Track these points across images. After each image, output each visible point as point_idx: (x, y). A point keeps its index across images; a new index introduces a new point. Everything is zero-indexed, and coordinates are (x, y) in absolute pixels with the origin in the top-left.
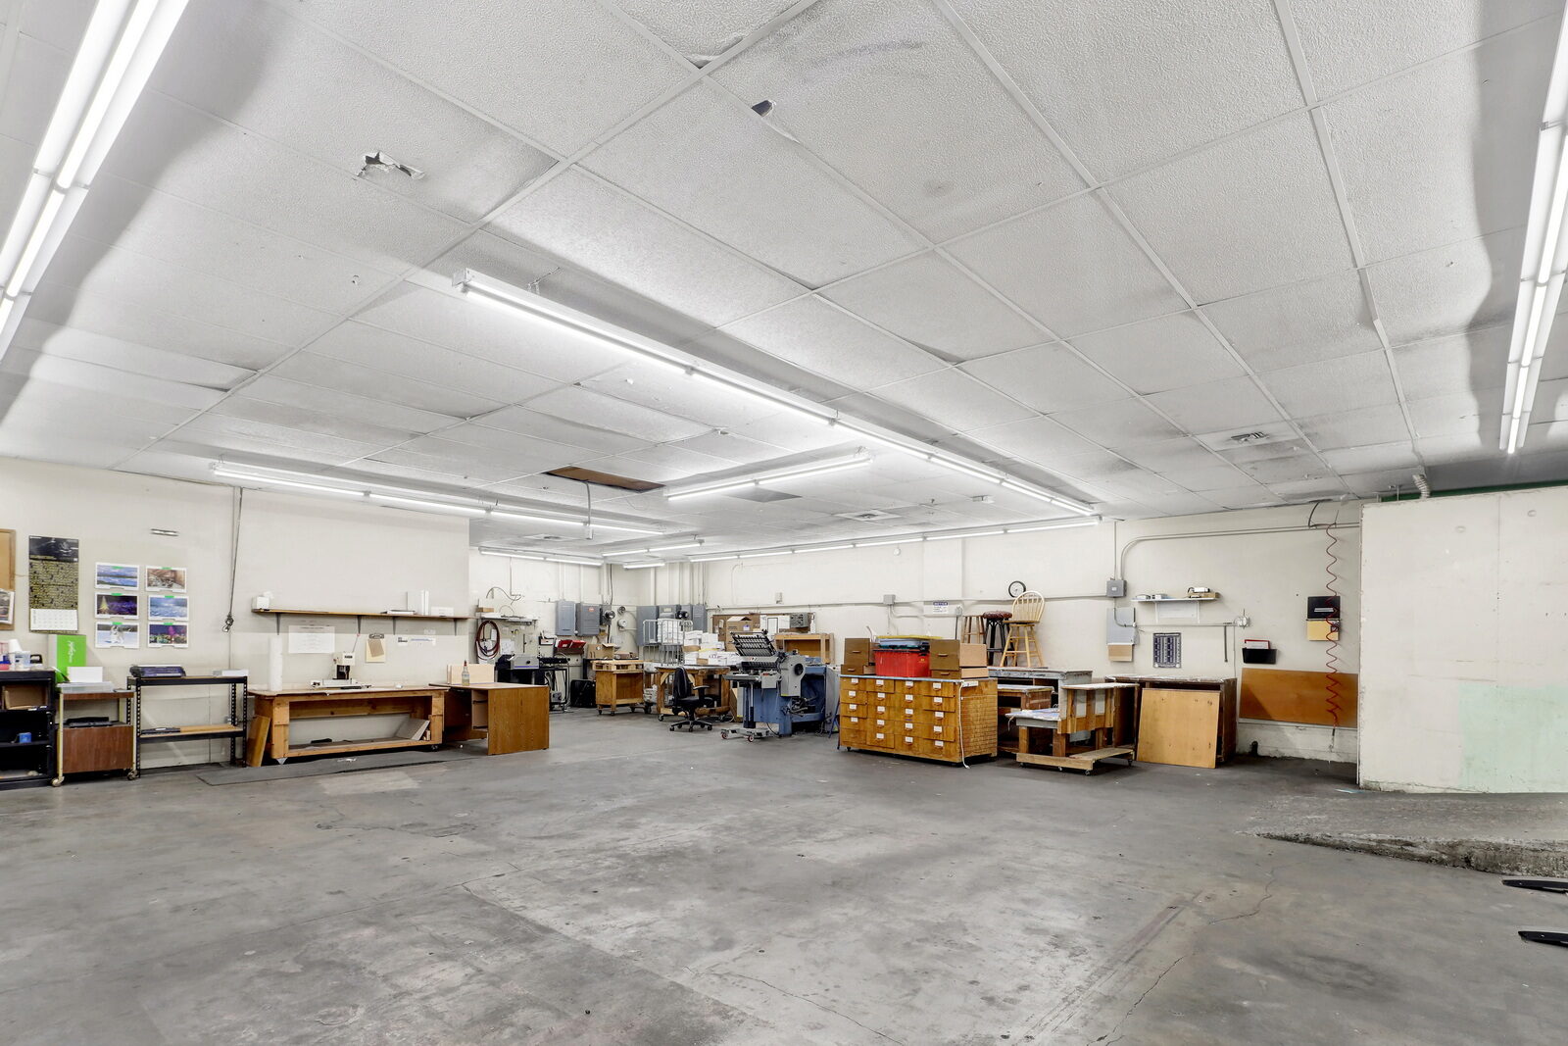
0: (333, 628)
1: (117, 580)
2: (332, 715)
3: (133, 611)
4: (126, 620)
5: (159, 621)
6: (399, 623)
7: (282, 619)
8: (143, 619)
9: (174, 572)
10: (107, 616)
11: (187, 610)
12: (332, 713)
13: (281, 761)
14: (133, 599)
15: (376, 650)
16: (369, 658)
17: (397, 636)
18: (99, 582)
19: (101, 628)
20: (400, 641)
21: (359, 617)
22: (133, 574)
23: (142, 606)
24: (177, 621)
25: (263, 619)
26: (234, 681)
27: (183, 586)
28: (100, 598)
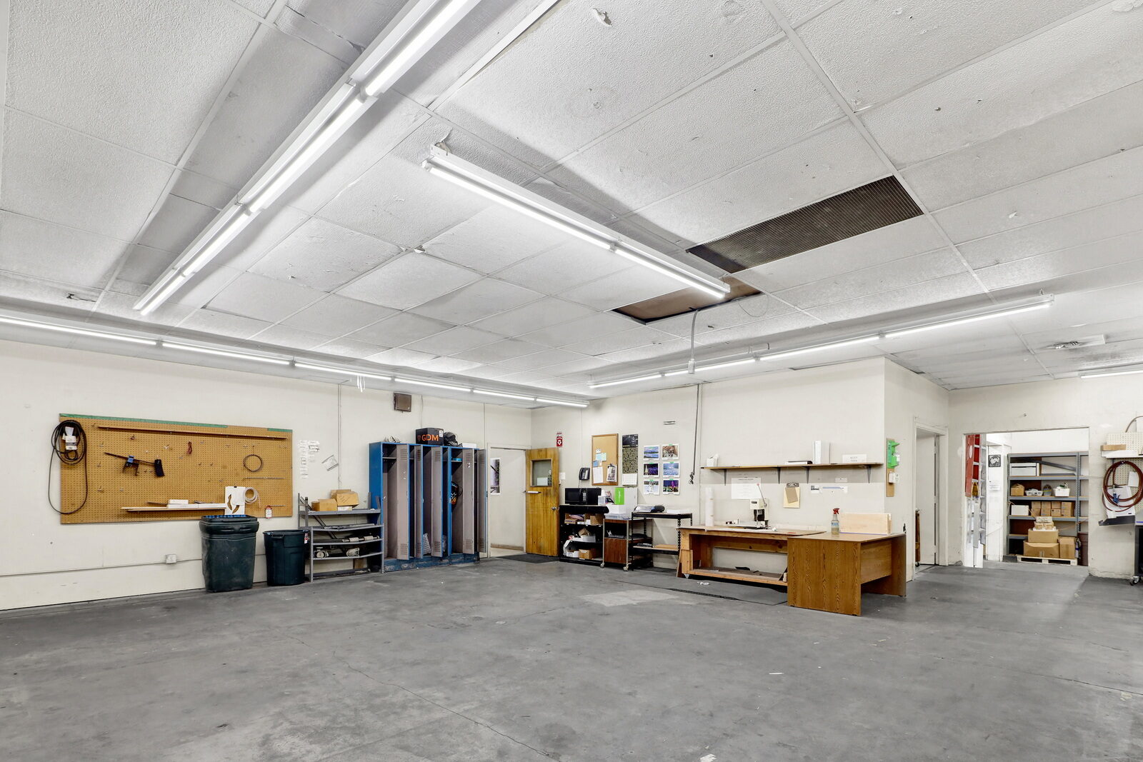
0: (759, 479)
1: (651, 455)
2: (751, 549)
3: (656, 473)
4: (654, 478)
5: (668, 478)
6: (812, 473)
7: (728, 473)
8: (661, 477)
9: (674, 446)
10: (648, 476)
11: (679, 470)
12: (750, 548)
13: (687, 576)
14: (656, 465)
15: (792, 497)
16: (786, 504)
17: (810, 484)
18: (645, 457)
19: (647, 483)
20: (813, 489)
21: (779, 469)
22: (656, 451)
23: (660, 469)
24: (674, 478)
25: (716, 474)
26: (679, 517)
27: (677, 455)
28: (645, 465)
